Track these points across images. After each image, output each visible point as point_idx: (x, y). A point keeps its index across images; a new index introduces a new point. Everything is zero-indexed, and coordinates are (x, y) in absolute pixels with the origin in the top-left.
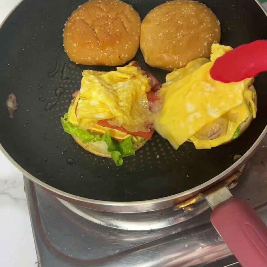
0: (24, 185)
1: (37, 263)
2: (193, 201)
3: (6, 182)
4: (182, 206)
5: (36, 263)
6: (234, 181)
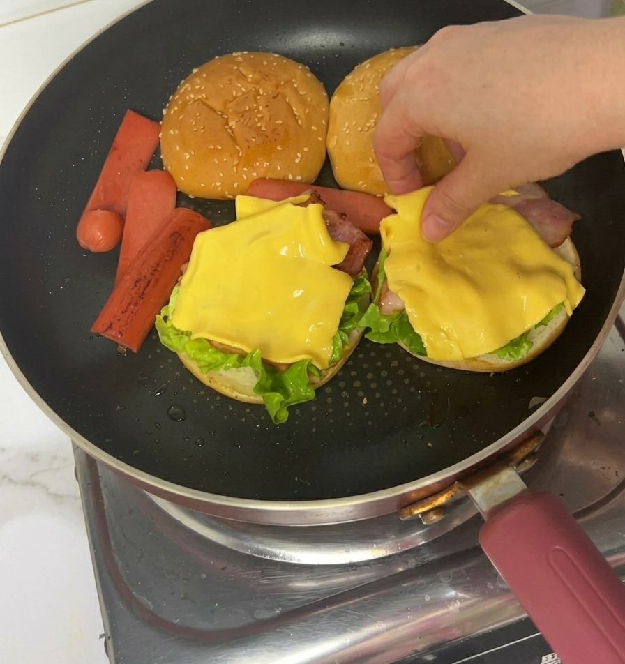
1: (104, 639)
4: (418, 511)
5: (101, 637)
6: (531, 455)
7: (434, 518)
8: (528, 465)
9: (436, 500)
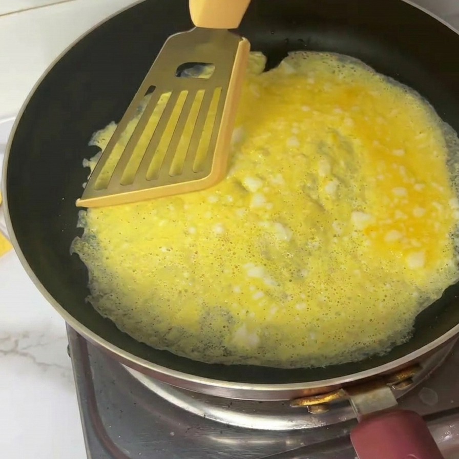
0: (68, 343)
4: (306, 403)
6: (408, 380)
7: (320, 411)
8: (405, 387)
9: (323, 398)
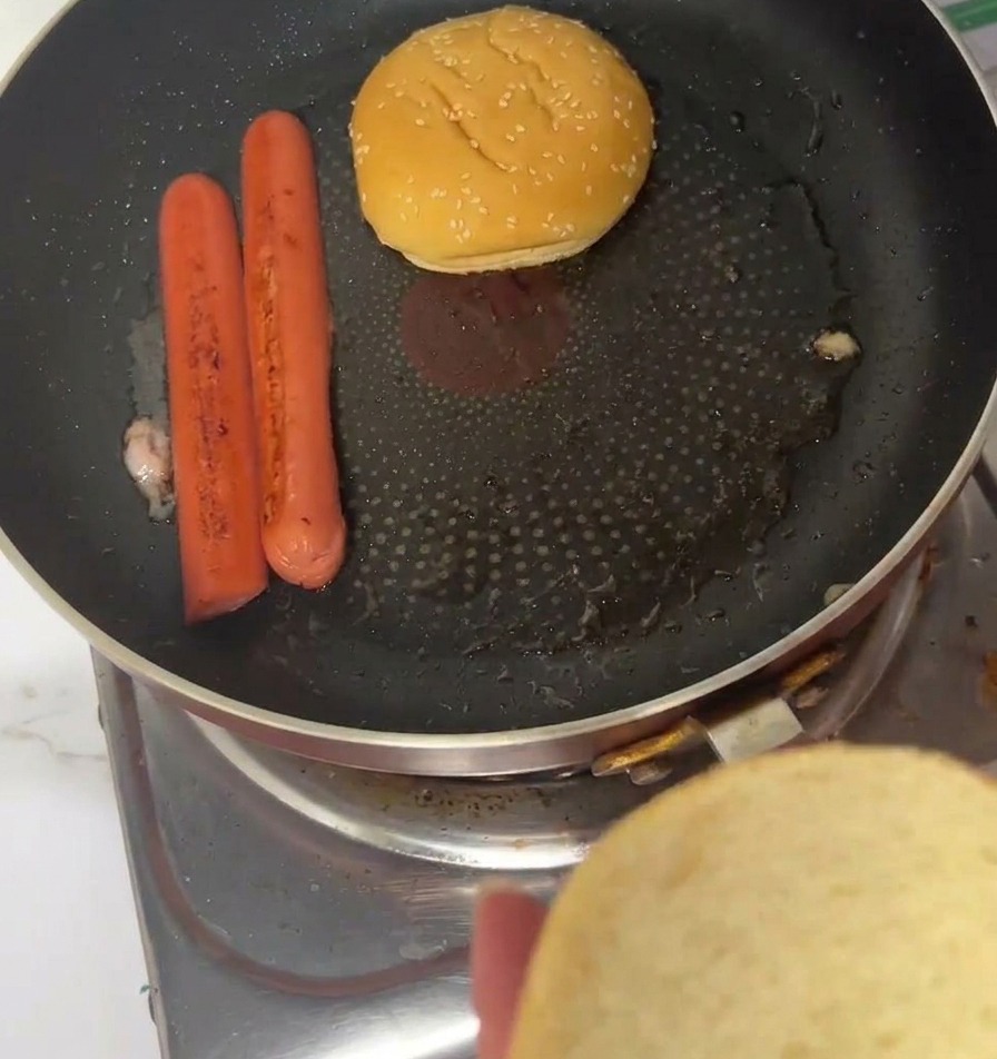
0: (97, 704)
1: (147, 992)
2: (666, 743)
3: (29, 693)
4: (621, 762)
5: (144, 989)
9: (652, 745)
